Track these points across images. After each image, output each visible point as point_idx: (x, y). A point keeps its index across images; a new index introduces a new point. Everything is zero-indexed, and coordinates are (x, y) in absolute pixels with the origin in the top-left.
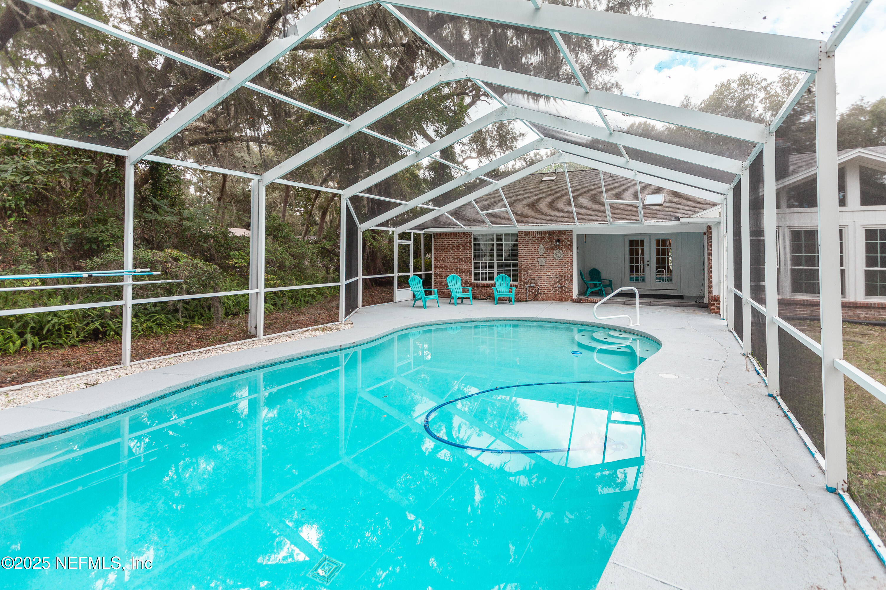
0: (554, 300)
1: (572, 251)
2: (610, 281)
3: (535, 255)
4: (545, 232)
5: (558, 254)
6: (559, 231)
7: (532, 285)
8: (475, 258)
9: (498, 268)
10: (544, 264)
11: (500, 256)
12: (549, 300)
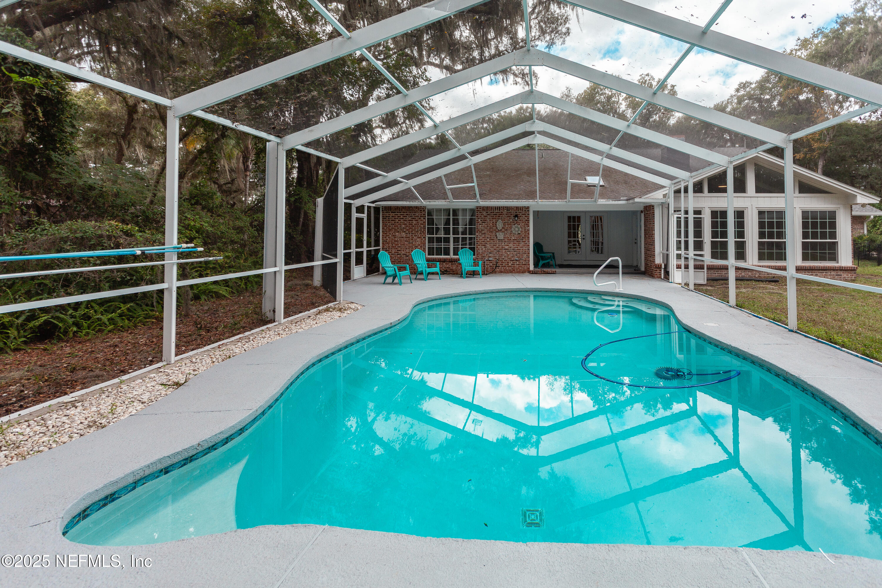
0: (511, 272)
1: (529, 226)
2: (553, 253)
3: (494, 230)
4: (504, 208)
5: (516, 229)
6: (517, 207)
7: (490, 259)
8: (429, 233)
9: (454, 243)
10: (503, 238)
11: (456, 232)
12: (508, 273)
